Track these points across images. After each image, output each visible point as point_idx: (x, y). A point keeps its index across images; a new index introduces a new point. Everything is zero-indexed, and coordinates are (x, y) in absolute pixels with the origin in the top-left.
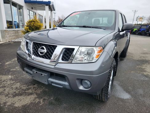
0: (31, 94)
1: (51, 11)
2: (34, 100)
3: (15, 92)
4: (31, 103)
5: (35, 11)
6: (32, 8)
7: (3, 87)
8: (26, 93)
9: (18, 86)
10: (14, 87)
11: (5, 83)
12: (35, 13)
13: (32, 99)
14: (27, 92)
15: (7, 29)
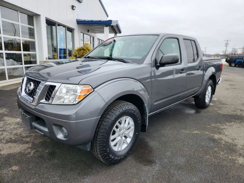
0: (27, 142)
1: (116, 33)
2: (25, 150)
3: (11, 138)
4: (20, 152)
5: (93, 34)
6: (88, 31)
7: (2, 131)
8: (22, 140)
9: (19, 132)
10: (15, 132)
11: (8, 126)
12: (93, 38)
13: (24, 148)
14: (24, 139)
15: (48, 60)
